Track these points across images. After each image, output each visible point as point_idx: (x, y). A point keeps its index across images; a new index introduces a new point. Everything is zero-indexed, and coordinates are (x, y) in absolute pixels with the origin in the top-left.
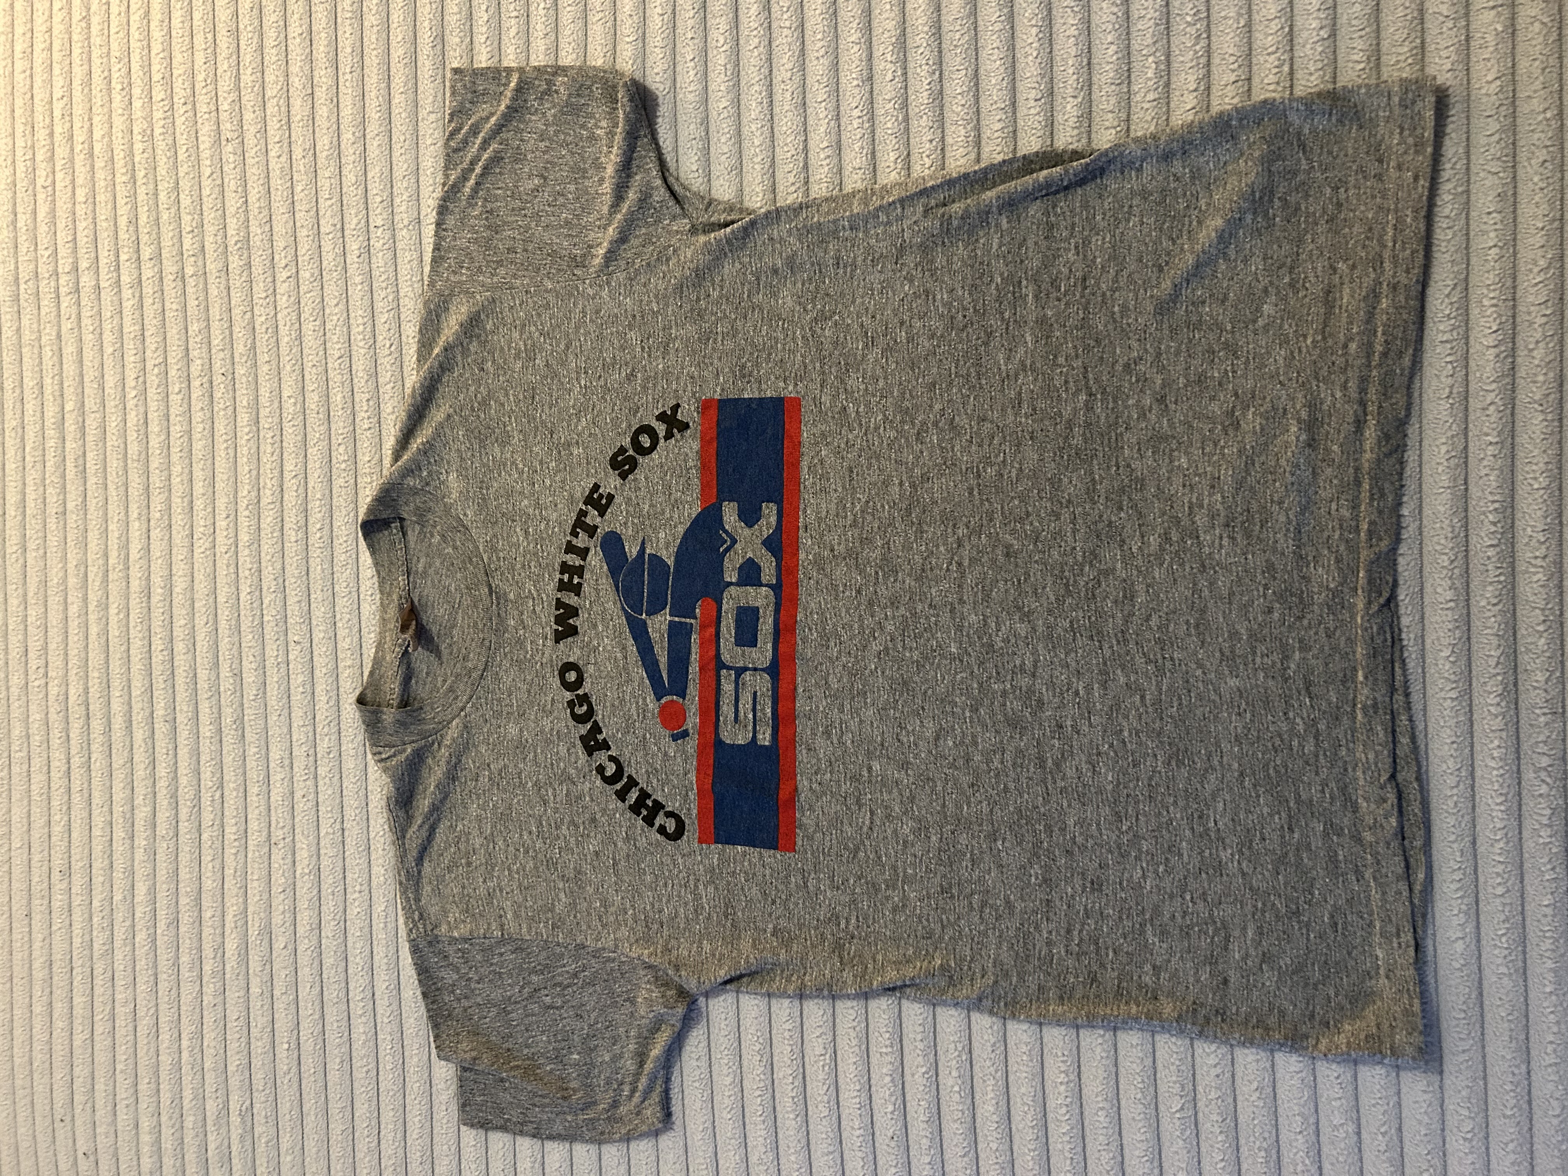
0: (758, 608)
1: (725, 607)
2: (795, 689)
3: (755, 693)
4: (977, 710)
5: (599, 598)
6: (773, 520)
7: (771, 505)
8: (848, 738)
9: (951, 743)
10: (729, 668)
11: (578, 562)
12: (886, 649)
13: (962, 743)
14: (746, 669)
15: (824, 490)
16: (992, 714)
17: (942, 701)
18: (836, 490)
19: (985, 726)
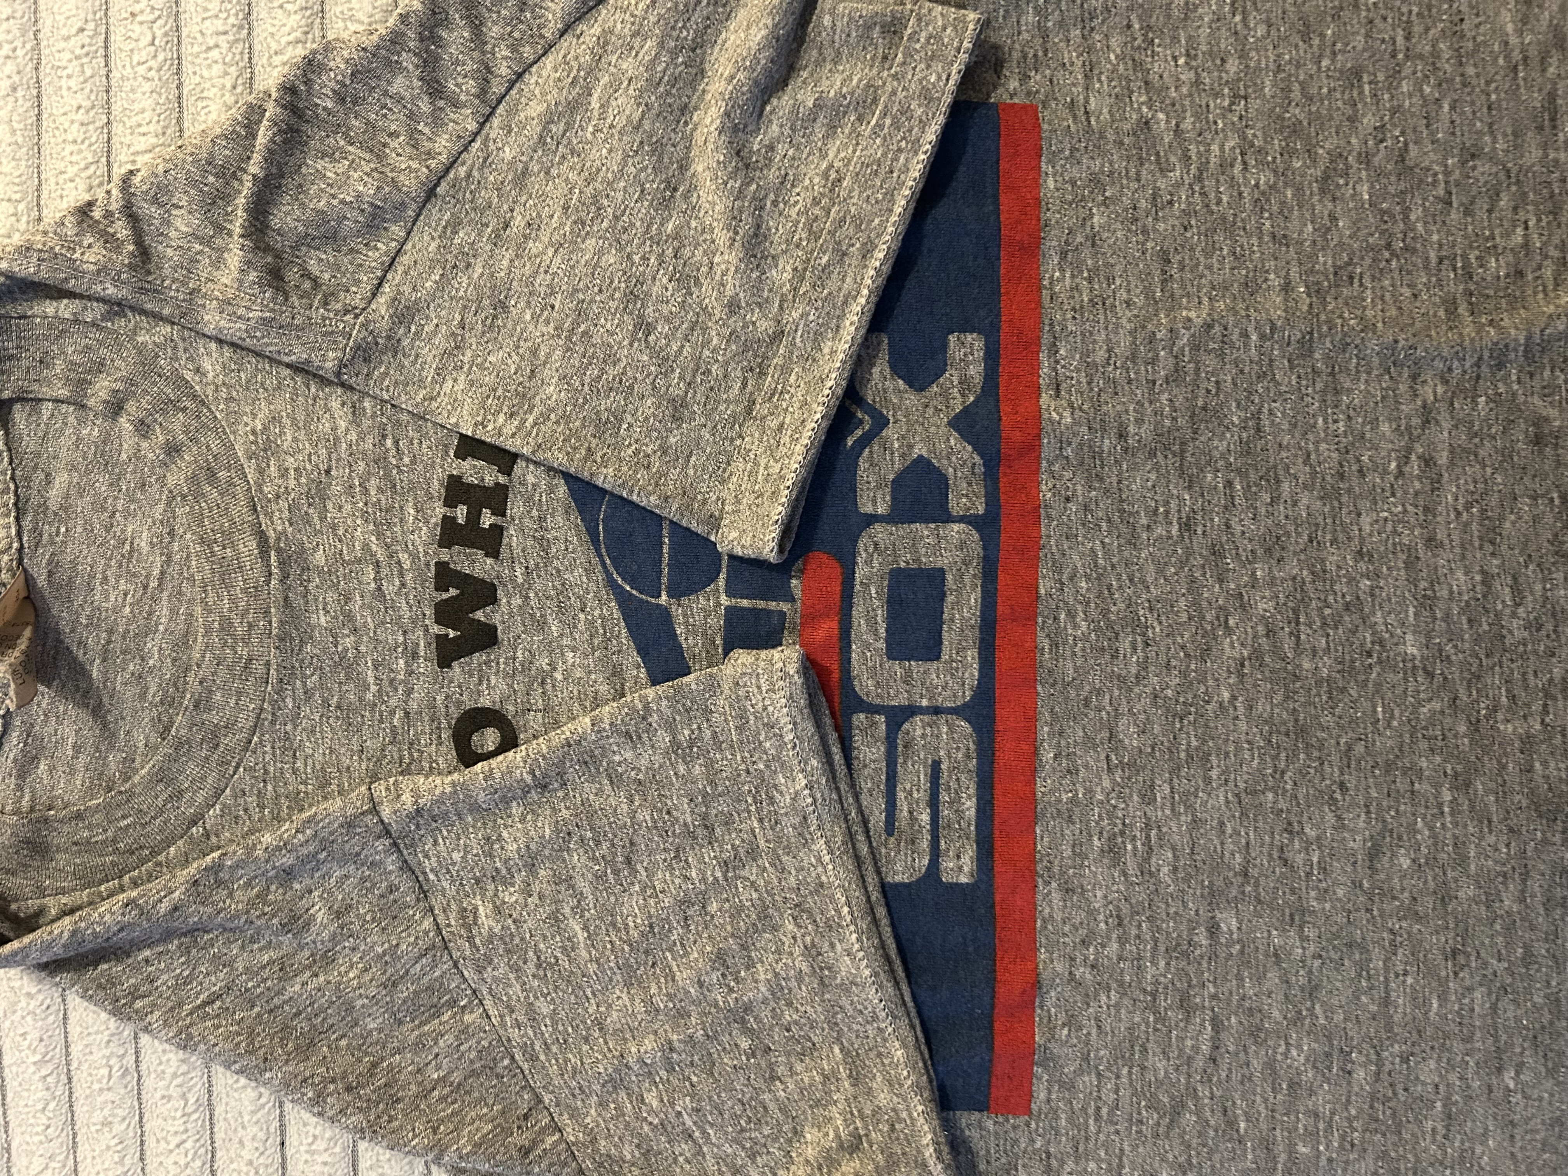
0: (942, 571)
1: (861, 572)
2: (1035, 752)
3: (936, 766)
4: (1468, 785)
5: (548, 559)
6: (976, 371)
7: (969, 337)
8: (1162, 861)
9: (1406, 863)
10: (872, 709)
11: (491, 476)
12: (1257, 655)
13: (1432, 860)
14: (911, 711)
15: (1100, 302)
16: (1503, 791)
17: (1389, 767)
18: (1128, 303)
19: (1484, 819)
